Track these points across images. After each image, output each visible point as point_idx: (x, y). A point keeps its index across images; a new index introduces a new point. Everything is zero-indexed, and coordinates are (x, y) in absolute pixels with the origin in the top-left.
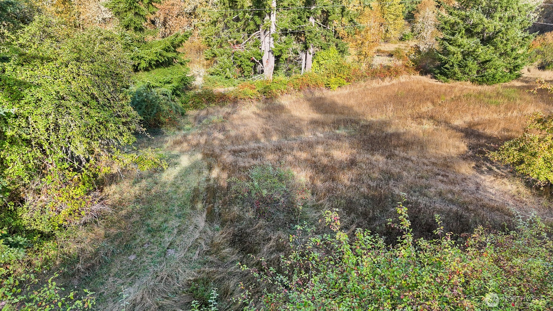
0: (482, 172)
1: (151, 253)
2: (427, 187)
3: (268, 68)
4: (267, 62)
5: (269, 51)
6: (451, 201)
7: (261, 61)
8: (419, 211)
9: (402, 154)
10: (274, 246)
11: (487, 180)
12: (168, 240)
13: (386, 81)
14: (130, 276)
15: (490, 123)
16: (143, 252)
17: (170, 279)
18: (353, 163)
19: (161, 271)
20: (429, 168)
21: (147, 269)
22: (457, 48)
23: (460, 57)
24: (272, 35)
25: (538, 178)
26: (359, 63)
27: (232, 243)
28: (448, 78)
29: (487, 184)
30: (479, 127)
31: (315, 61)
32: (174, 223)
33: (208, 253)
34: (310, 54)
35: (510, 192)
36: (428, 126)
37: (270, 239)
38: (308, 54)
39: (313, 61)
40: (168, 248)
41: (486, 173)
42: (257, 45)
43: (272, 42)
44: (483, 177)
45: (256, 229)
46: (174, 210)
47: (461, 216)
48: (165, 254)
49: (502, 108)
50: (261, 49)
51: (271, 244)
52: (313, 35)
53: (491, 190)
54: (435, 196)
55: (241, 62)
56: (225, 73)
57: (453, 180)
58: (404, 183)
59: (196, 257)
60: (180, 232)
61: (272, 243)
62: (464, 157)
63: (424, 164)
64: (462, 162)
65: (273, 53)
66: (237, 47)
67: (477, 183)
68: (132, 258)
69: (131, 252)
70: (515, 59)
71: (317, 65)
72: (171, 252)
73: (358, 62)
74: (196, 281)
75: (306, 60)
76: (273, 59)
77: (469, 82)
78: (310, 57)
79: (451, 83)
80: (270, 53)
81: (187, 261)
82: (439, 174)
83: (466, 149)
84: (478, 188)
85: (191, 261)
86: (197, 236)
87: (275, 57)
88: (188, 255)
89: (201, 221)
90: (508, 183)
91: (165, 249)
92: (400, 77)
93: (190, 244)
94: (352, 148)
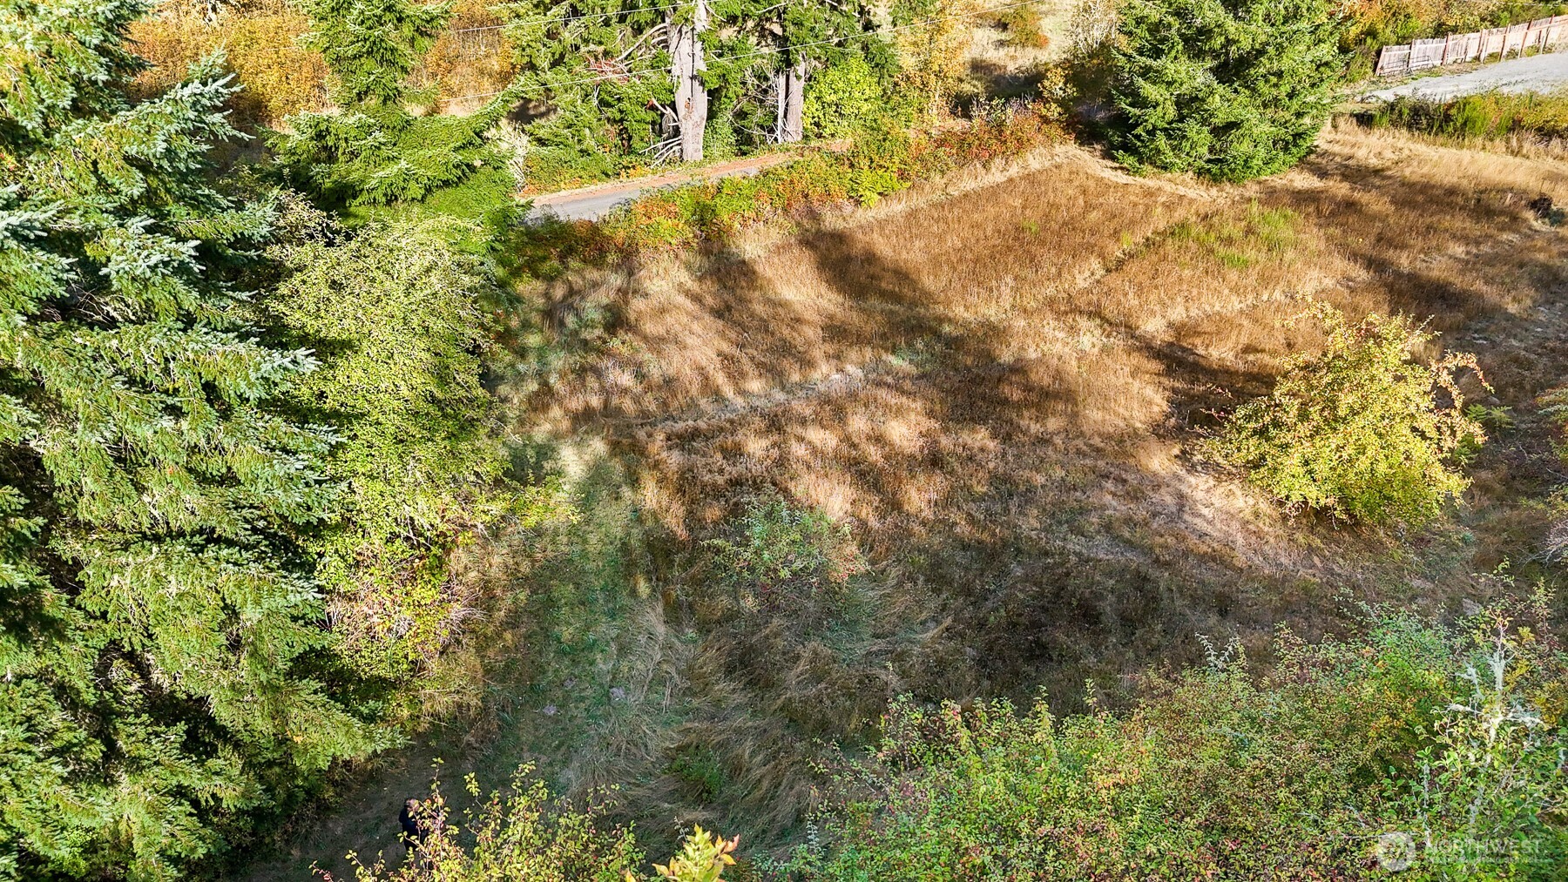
0: (1192, 469)
1: (582, 699)
2: (1083, 511)
3: (690, 123)
4: (688, 106)
5: (693, 78)
6: (1130, 544)
7: (673, 106)
8: (1068, 574)
9: (1035, 428)
10: (806, 671)
11: (1199, 486)
12: (604, 668)
13: (993, 170)
14: (558, 747)
15: (1223, 325)
16: (567, 697)
17: (634, 750)
18: (934, 461)
19: (612, 733)
20: (1088, 462)
21: (584, 732)
22: (1162, 89)
23: (1172, 112)
24: (699, 36)
25: (1287, 497)
26: (924, 94)
27: (730, 670)
28: (1141, 162)
29: (1199, 495)
30: (1198, 341)
31: (812, 96)
32: (605, 629)
33: (689, 692)
34: (798, 77)
35: (1241, 515)
36: (1090, 338)
37: (798, 657)
38: (793, 79)
39: (805, 97)
40: (611, 687)
41: (1199, 468)
42: (660, 63)
43: (699, 53)
44: (1192, 480)
45: (767, 637)
46: (597, 600)
47: (1145, 579)
48: (609, 699)
49: (1253, 275)
50: (669, 71)
51: (801, 668)
52: (805, 31)
53: (1205, 511)
54: (1099, 532)
55: (621, 111)
56: (579, 141)
57: (1135, 491)
58: (1037, 507)
59: (666, 702)
60: (623, 651)
61: (802, 666)
62: (1160, 432)
63: (1079, 452)
64: (1154, 444)
65: (702, 84)
66: (606, 68)
67: (1181, 496)
68: (551, 711)
69: (545, 699)
70: (1299, 115)
71: (816, 106)
72: (618, 693)
73: (921, 90)
74: (680, 749)
75: (787, 96)
76: (702, 100)
77: (1190, 174)
78: (797, 86)
79: (1150, 179)
80: (696, 83)
81: (650, 708)
82: (1106, 476)
83: (1165, 406)
84: (1181, 508)
85: (660, 710)
86: (658, 657)
87: (710, 93)
88: (651, 697)
89: (654, 619)
90: (1239, 493)
91: (606, 687)
92: (1029, 156)
93: (651, 675)
94: (931, 414)
